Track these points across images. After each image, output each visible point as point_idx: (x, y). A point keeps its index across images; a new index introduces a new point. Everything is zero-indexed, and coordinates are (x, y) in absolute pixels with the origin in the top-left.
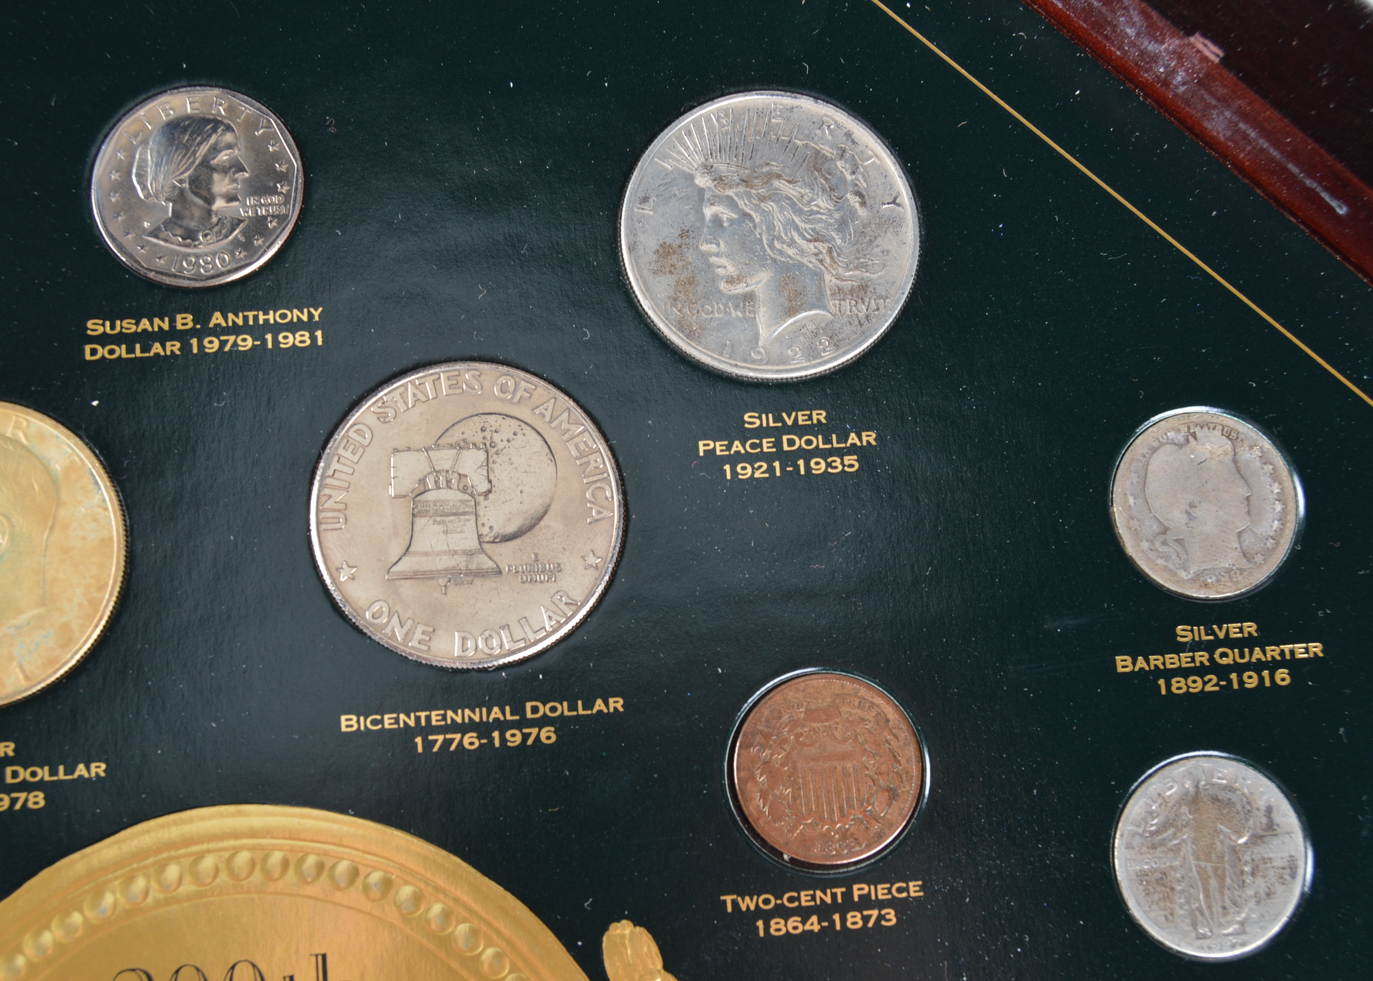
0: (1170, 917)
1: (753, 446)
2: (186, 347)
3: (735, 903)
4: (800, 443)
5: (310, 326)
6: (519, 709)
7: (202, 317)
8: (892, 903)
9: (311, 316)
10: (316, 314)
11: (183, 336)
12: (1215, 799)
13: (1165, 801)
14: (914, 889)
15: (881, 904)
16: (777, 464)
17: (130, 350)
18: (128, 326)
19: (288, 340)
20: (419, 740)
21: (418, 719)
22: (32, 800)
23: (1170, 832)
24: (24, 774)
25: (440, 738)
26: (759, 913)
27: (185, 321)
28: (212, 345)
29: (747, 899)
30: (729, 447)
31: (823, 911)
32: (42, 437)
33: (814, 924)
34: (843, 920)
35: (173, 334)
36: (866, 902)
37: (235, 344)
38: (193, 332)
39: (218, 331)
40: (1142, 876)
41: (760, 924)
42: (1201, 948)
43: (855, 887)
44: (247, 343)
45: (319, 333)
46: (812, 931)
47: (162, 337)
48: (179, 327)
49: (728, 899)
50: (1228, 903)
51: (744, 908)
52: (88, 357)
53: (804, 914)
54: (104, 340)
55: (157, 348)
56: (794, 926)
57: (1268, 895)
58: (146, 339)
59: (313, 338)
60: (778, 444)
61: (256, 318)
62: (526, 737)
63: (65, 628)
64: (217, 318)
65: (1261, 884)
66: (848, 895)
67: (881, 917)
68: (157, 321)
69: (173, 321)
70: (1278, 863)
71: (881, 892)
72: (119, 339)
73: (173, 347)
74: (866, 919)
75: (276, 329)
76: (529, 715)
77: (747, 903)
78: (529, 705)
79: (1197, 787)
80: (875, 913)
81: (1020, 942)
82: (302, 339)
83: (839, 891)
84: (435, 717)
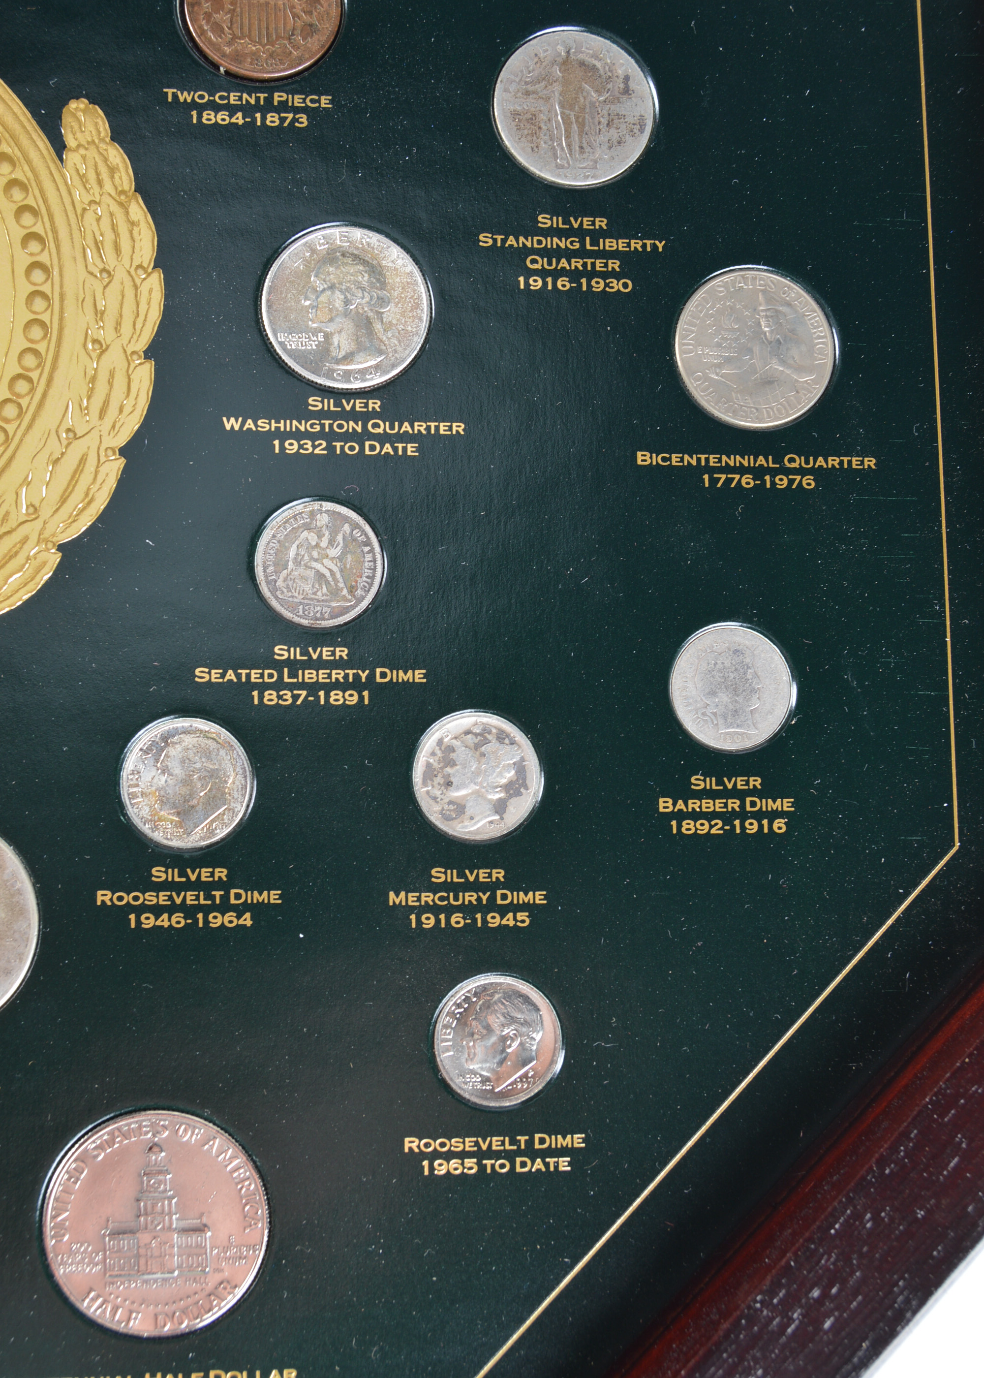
0: (536, 148)
3: (175, 96)
8: (305, 110)
12: (582, 64)
13: (540, 61)
14: (325, 101)
15: (296, 110)
23: (543, 84)
26: (194, 105)
29: (185, 93)
31: (247, 109)
33: (239, 119)
34: (264, 118)
36: (284, 107)
40: (515, 114)
41: (194, 113)
42: (559, 176)
43: (276, 94)
46: (237, 124)
49: (170, 91)
50: (585, 145)
51: (182, 99)
53: (232, 110)
56: (222, 117)
57: (619, 143)
65: (614, 134)
66: (269, 100)
67: (295, 120)
70: (630, 119)
71: (297, 100)
74: (282, 120)
77: (185, 96)
79: (568, 52)
80: (291, 116)
81: (409, 153)
83: (262, 96)
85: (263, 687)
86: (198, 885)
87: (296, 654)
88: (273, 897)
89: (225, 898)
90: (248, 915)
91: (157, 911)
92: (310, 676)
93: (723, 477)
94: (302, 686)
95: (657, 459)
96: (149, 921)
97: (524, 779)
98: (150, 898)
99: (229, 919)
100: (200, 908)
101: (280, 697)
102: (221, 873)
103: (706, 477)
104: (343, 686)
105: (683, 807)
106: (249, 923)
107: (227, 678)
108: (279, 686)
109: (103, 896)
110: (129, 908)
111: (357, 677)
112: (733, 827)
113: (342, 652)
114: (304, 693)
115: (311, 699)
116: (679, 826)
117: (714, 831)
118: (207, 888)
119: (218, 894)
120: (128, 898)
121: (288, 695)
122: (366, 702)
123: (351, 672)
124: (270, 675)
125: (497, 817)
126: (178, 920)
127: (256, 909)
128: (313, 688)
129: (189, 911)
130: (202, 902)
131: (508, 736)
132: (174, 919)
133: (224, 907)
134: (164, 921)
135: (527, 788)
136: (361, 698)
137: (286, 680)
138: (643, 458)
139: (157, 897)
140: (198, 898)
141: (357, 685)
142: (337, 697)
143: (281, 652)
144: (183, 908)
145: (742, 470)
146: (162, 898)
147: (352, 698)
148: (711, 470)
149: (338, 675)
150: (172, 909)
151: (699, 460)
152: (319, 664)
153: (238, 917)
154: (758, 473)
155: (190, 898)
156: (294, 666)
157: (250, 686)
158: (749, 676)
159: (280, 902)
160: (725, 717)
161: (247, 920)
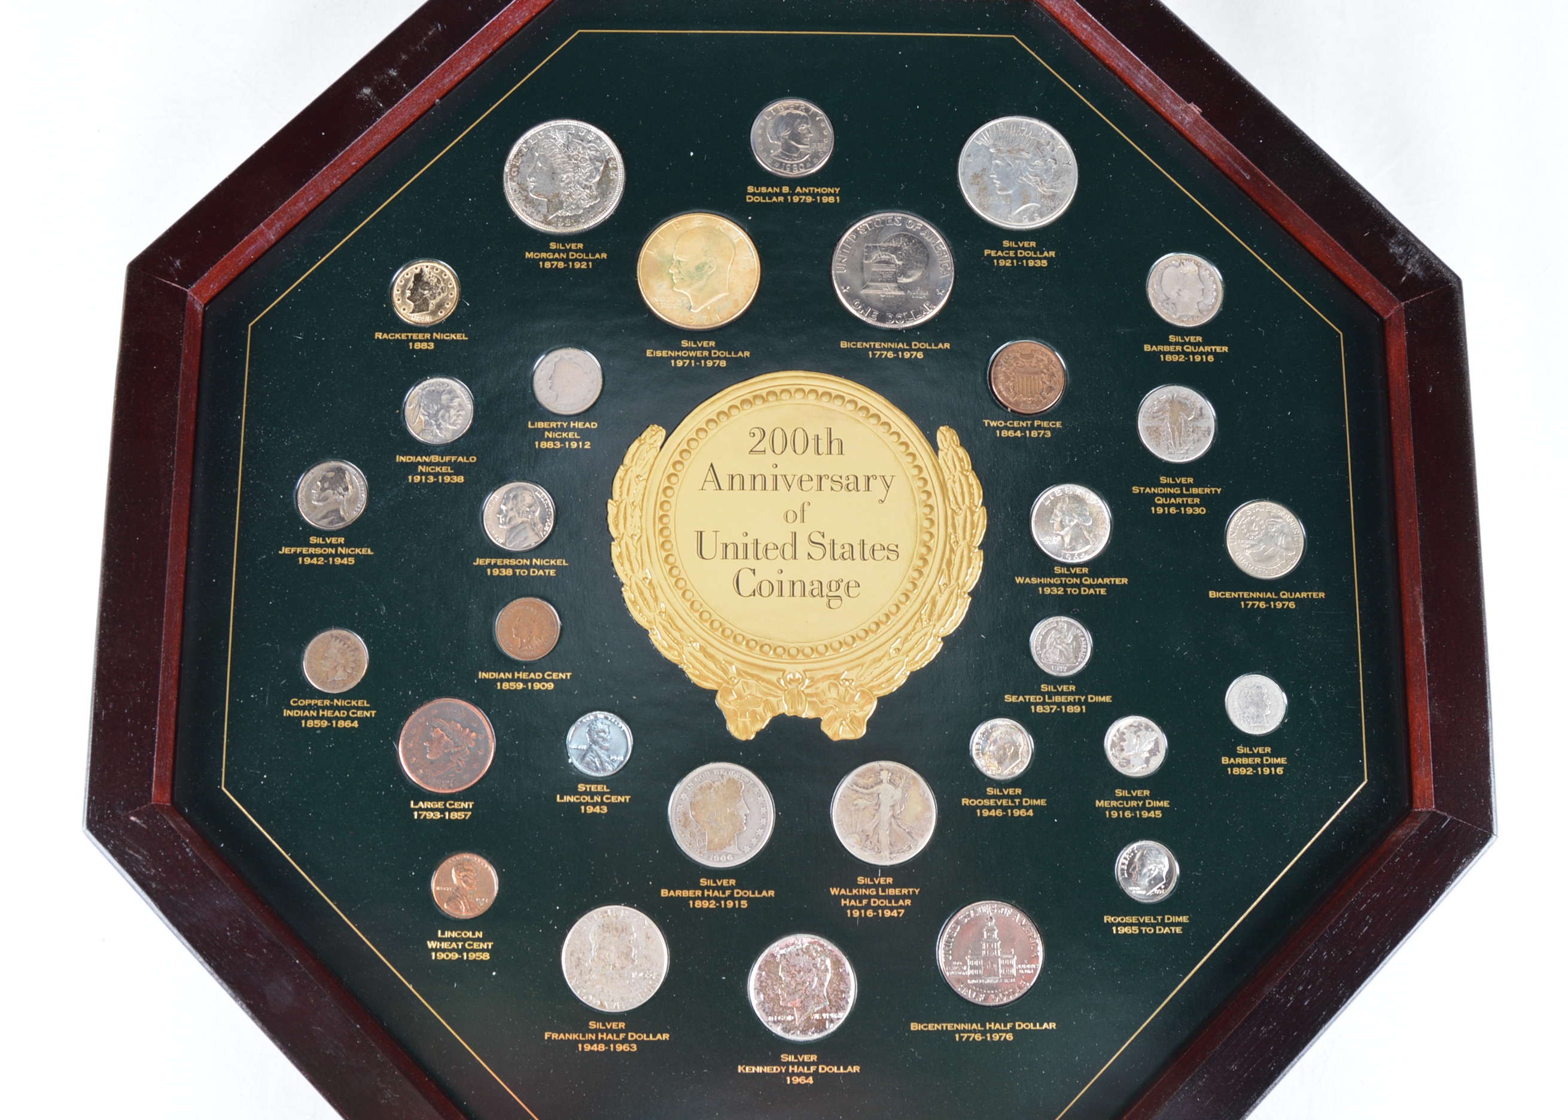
0: (1158, 445)
1: (1006, 254)
2: (786, 199)
3: (989, 423)
4: (1025, 254)
5: (835, 195)
6: (909, 345)
7: (792, 189)
8: (1049, 429)
9: (835, 191)
10: (837, 190)
11: (785, 195)
12: (1180, 402)
13: (1159, 401)
14: (1058, 424)
15: (1045, 429)
16: (1015, 261)
17: (764, 199)
18: (764, 190)
19: (825, 200)
20: (870, 353)
21: (870, 345)
22: (721, 363)
23: (1161, 413)
24: (719, 354)
25: (879, 353)
26: (998, 428)
27: (786, 189)
28: (796, 199)
29: (993, 422)
30: (996, 253)
31: (1023, 430)
32: (729, 229)
33: (1019, 434)
34: (1030, 433)
35: (781, 194)
36: (1039, 428)
37: (805, 200)
38: (788, 194)
39: (799, 194)
40: (1148, 428)
41: (998, 432)
42: (1170, 458)
43: (1036, 422)
44: (809, 199)
45: (838, 198)
46: (1018, 436)
47: (777, 195)
48: (784, 192)
49: (986, 421)
50: (1182, 442)
51: (992, 425)
52: (748, 200)
53: (1015, 430)
54: (754, 194)
55: (774, 199)
56: (1011, 434)
57: (1198, 440)
58: (770, 195)
59: (836, 200)
60: (1016, 253)
61: (814, 190)
62: (911, 355)
63: (736, 301)
64: (798, 189)
65: (1195, 436)
66: (1032, 424)
67: (1044, 434)
68: (775, 188)
69: (781, 189)
70: (1203, 429)
71: (1045, 424)
72: (760, 194)
73: (781, 199)
74: (1039, 434)
75: (822, 195)
76: (913, 347)
77: (993, 424)
78: (913, 343)
79: (1173, 397)
80: (1042, 432)
81: (1099, 449)
82: (831, 199)
83: (1029, 422)
84: (877, 345)
85: (1036, 704)
86: (1008, 796)
87: (1051, 688)
88: (1042, 802)
89: (1020, 803)
90: (1031, 811)
91: (990, 808)
92: (1057, 699)
93: (1251, 603)
94: (1054, 703)
95: (1219, 595)
96: (986, 813)
97: (1158, 748)
98: (986, 802)
99: (1022, 813)
100: (1009, 807)
101: (1044, 709)
102: (1019, 791)
103: (1242, 603)
104: (1073, 704)
105: (1234, 762)
106: (1032, 814)
107: (1020, 699)
108: (1043, 703)
109: (965, 801)
110: (977, 807)
111: (1079, 699)
112: (1258, 771)
113: (1073, 688)
114: (1055, 707)
115: (1058, 709)
116: (1232, 771)
117: (1248, 773)
118: (1012, 798)
119: (1017, 801)
120: (976, 802)
121: (1048, 708)
122: (1084, 711)
123: (1077, 697)
124: (1039, 699)
125: (1146, 765)
126: (999, 813)
127: (1035, 808)
128: (1059, 705)
129: (1004, 809)
130: (1010, 804)
131: (1150, 727)
132: (997, 812)
133: (1020, 807)
134: (993, 813)
135: (1159, 752)
136: (1082, 709)
137: (1047, 700)
138: (1212, 594)
139: (990, 801)
140: (1008, 802)
141: (1080, 703)
142: (1070, 709)
143: (1044, 688)
144: (1001, 807)
145: (1259, 599)
146: (992, 802)
147: (1077, 709)
148: (1245, 600)
149: (1071, 698)
150: (996, 807)
151: (1239, 595)
152: (1062, 693)
153: (1027, 812)
154: (1267, 601)
155: (1004, 802)
156: (1050, 694)
157: (1030, 704)
158: (1264, 699)
159: (1046, 804)
160: (1253, 718)
161: (1031, 813)
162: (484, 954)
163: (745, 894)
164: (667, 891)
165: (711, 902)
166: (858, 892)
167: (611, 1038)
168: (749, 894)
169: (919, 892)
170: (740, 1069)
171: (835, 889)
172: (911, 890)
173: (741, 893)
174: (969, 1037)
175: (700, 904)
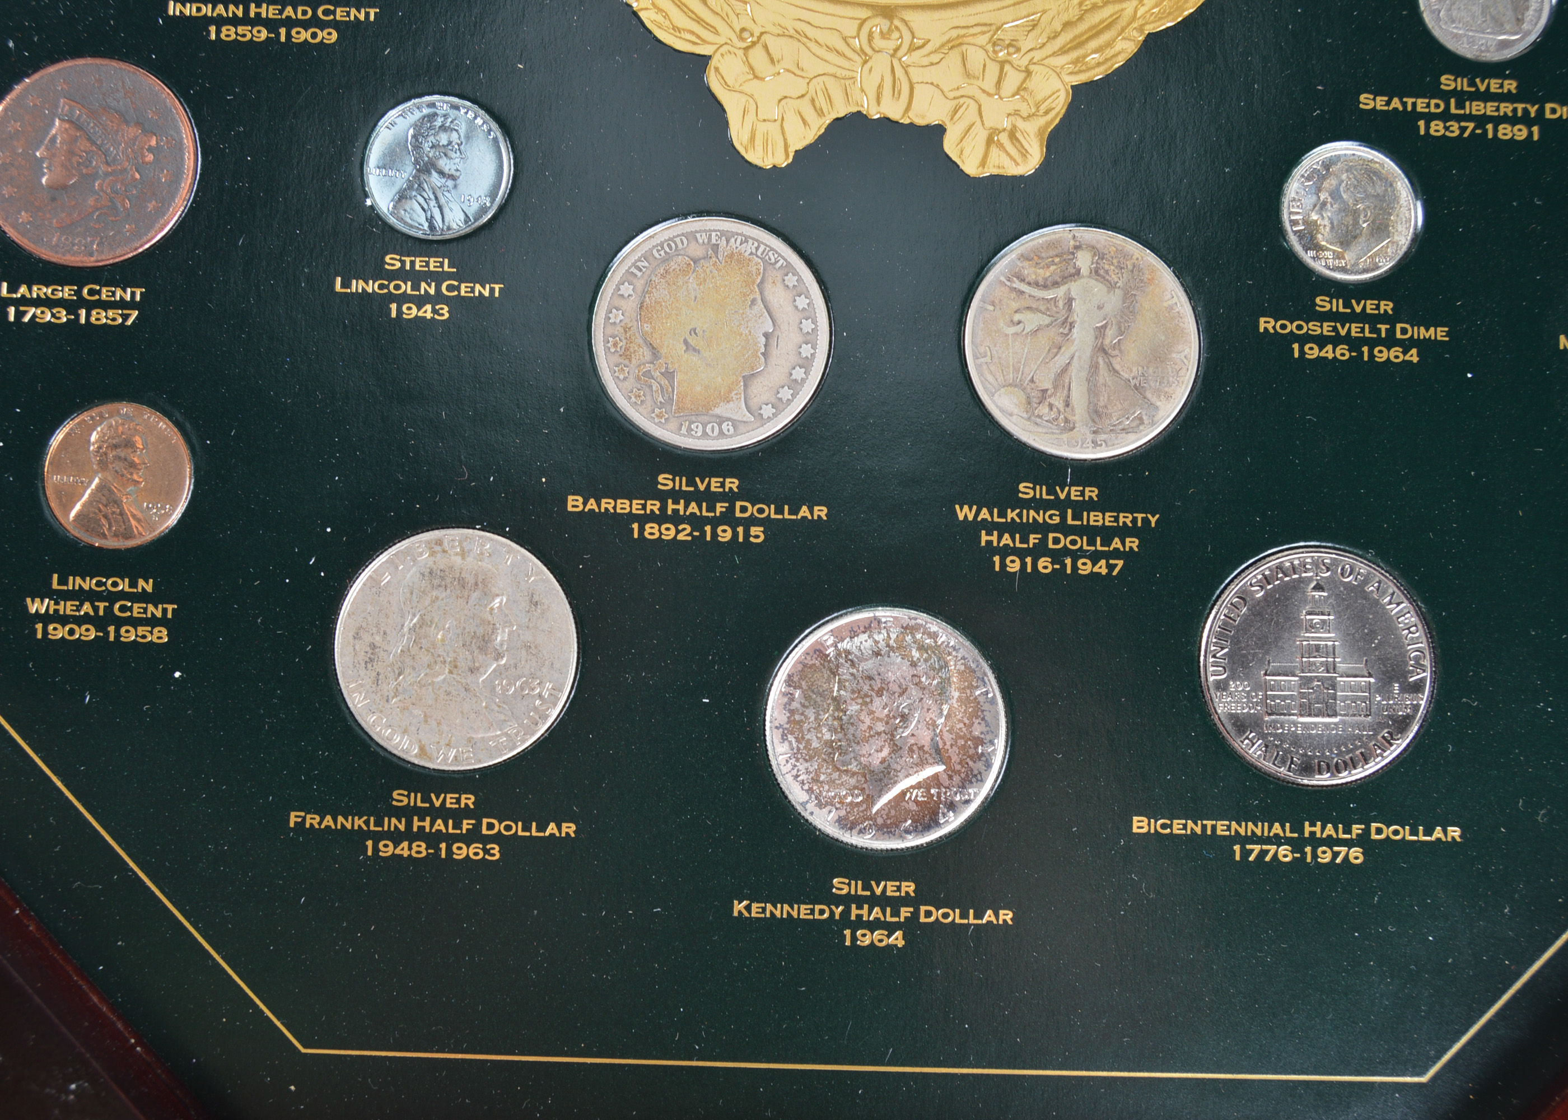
85: (1429, 117)
86: (1363, 317)
87: (1462, 84)
88: (1439, 333)
89: (1391, 332)
90: (1414, 351)
91: (1321, 341)
92: (1477, 108)
94: (1469, 118)
96: (1313, 352)
98: (1314, 328)
99: (1395, 354)
100: (1365, 341)
101: (1447, 128)
102: (1387, 306)
104: (1512, 120)
106: (1415, 359)
107: (1393, 105)
108: (1445, 116)
109: (1266, 324)
110: (1293, 337)
111: (1526, 111)
113: (1511, 85)
114: (1471, 125)
115: (1478, 131)
118: (1373, 320)
119: (1383, 328)
120: (1291, 327)
121: (1455, 126)
122: (1536, 137)
123: (1520, 107)
124: (1436, 105)
126: (1343, 353)
127: (1424, 346)
128: (1481, 120)
129: (1355, 344)
130: (1367, 335)
132: (1338, 351)
133: (1390, 342)
134: (1328, 352)
136: (1531, 133)
137: (1453, 110)
139: (1321, 327)
140: (1363, 330)
141: (1526, 120)
142: (1505, 132)
143: (1447, 82)
144: (1348, 339)
146: (1327, 329)
147: (1520, 133)
149: (1506, 108)
150: (1336, 340)
152: (1487, 96)
153: (1405, 353)
155: (1355, 329)
156: (1462, 98)
157: (1418, 116)
159: (1447, 339)
161: (1413, 356)
162: (156, 630)
163: (761, 511)
164: (581, 499)
165: (680, 527)
166: (1020, 515)
167: (443, 828)
168: (770, 512)
169: (1157, 522)
170: (739, 907)
171: (966, 508)
172: (1140, 516)
173: (752, 510)
174: (1264, 853)
175: (656, 531)
